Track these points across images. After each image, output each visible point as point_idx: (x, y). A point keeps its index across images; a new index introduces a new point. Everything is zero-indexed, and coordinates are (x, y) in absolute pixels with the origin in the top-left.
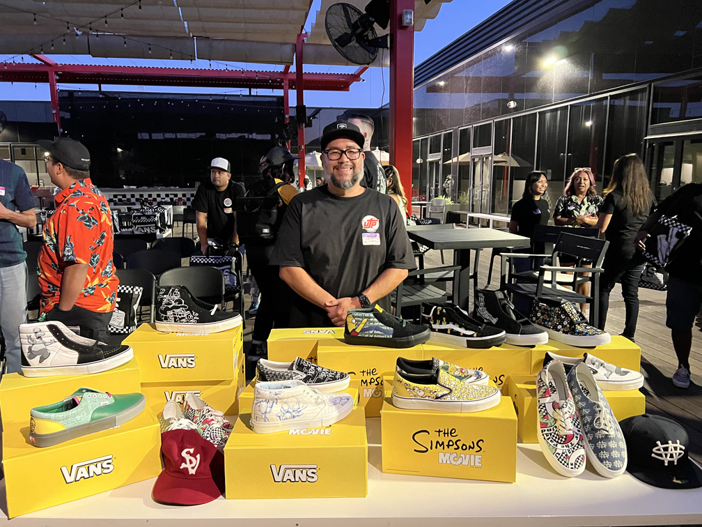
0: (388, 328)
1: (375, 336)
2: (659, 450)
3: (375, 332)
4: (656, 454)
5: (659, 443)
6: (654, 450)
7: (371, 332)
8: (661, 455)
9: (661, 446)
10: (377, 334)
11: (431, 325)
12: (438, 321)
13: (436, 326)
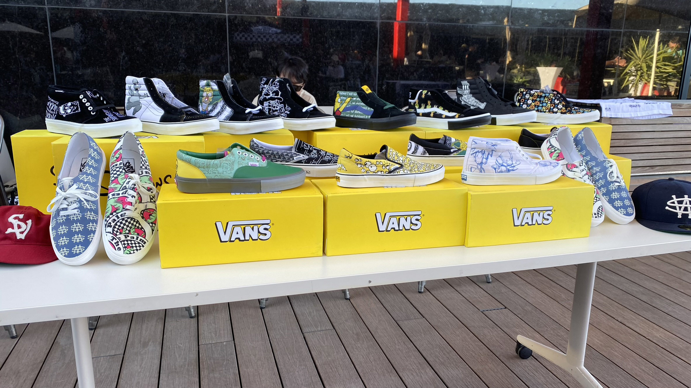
0: (369, 108)
1: (355, 116)
2: (673, 203)
3: (356, 112)
4: (670, 207)
5: (674, 196)
6: (669, 203)
7: (352, 112)
8: (675, 208)
9: (675, 200)
10: (357, 114)
11: (416, 110)
12: (423, 106)
13: (420, 111)
